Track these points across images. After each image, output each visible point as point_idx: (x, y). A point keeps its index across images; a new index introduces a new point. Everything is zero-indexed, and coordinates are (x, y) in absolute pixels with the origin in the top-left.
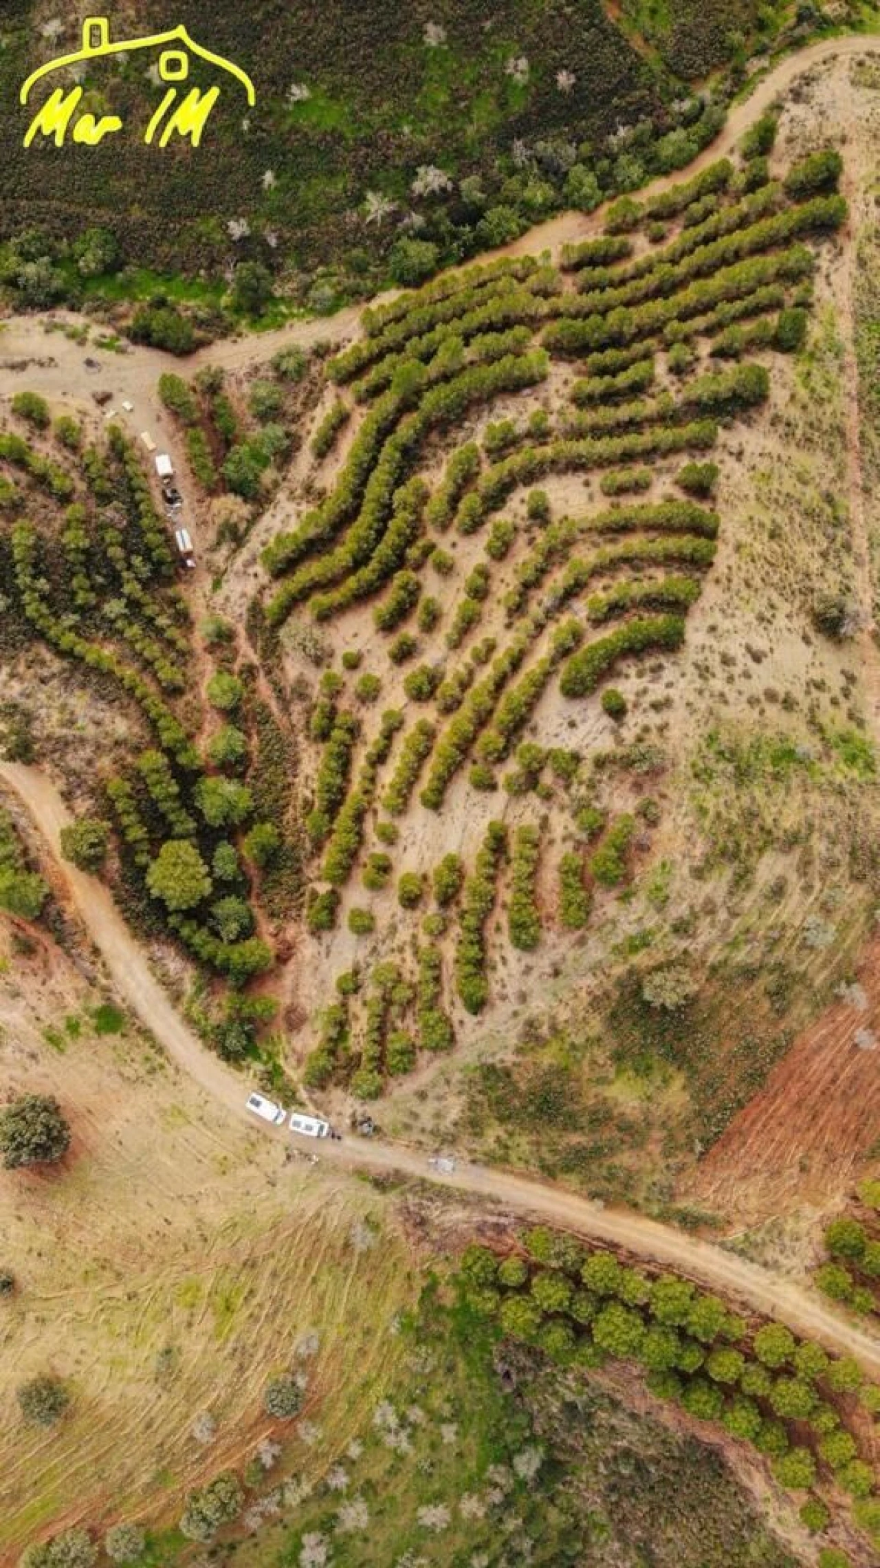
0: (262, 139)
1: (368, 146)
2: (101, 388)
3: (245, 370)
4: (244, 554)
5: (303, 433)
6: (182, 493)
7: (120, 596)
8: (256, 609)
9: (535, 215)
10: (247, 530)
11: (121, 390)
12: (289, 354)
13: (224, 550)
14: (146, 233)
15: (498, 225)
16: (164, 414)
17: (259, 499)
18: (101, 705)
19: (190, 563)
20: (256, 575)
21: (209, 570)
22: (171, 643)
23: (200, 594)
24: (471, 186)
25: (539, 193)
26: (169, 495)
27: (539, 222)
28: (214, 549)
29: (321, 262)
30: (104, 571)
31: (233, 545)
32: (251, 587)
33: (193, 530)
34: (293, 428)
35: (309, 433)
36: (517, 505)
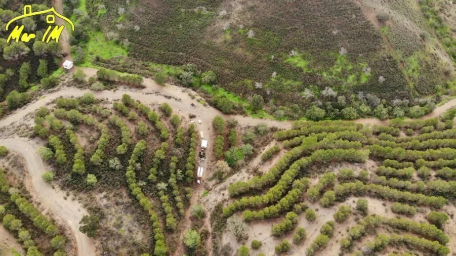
0: (277, 63)
1: (310, 76)
2: (193, 113)
3: (244, 126)
4: (222, 185)
5: (259, 153)
6: (206, 156)
7: (166, 182)
8: (218, 208)
9: (362, 115)
10: (226, 177)
11: (200, 116)
12: (262, 126)
13: (214, 182)
14: (227, 78)
15: (350, 112)
16: (211, 128)
17: (235, 168)
18: (136, 224)
19: (199, 181)
20: (223, 195)
21: (205, 187)
22: (178, 209)
23: (197, 195)
24: (342, 99)
25: (365, 109)
26: (202, 154)
27: (363, 117)
28: (210, 180)
29: (282, 105)
30: (165, 171)
31: (218, 181)
32: (220, 198)
33: (205, 170)
34: (256, 149)
35: (261, 153)
36: (351, 203)
